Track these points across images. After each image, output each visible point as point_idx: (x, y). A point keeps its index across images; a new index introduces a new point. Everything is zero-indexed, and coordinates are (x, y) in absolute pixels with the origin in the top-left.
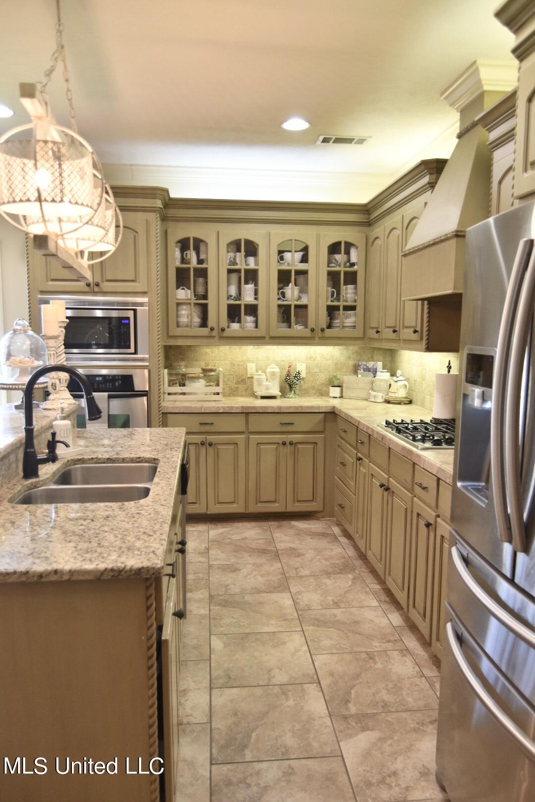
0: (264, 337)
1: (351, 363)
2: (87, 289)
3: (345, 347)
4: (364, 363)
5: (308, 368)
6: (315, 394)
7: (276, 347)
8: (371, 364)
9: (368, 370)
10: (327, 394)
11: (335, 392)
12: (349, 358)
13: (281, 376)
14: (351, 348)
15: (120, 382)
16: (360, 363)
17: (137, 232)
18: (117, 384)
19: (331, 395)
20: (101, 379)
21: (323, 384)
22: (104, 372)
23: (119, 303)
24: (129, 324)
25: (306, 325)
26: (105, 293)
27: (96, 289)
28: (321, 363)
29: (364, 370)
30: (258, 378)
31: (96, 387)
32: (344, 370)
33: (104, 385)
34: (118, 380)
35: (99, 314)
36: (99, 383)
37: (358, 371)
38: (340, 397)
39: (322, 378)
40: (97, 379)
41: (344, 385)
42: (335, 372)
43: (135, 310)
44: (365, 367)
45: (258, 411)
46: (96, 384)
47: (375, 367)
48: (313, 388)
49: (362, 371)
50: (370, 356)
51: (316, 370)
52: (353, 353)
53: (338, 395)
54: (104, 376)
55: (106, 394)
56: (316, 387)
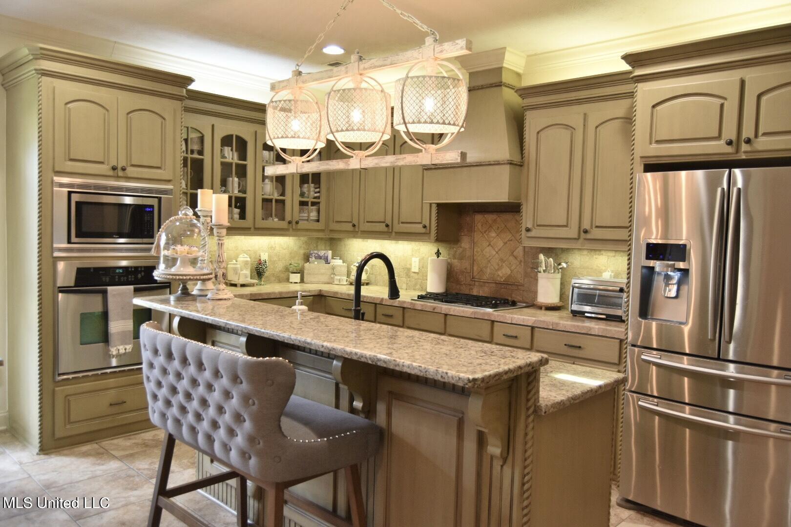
0: (250, 228)
1: (302, 252)
2: (111, 173)
3: (297, 238)
4: (316, 252)
5: (270, 256)
6: (275, 280)
7: (243, 237)
8: (322, 253)
9: (319, 257)
10: (287, 280)
11: (296, 278)
12: (300, 247)
13: (252, 264)
14: (302, 238)
15: (143, 274)
16: (312, 252)
17: (164, 119)
18: (139, 276)
19: (290, 281)
20: (121, 271)
21: (281, 271)
22: (124, 263)
23: (143, 190)
24: (152, 212)
26: (128, 179)
27: (121, 173)
28: (279, 252)
29: (316, 258)
30: (234, 267)
31: (117, 280)
32: (297, 258)
33: (125, 278)
34: (141, 272)
35: (128, 200)
36: (120, 275)
37: (310, 259)
38: (300, 283)
39: (280, 266)
40: (117, 271)
41: (306, 272)
42: (290, 260)
43: (160, 199)
44: (317, 255)
45: (264, 297)
46: (117, 277)
47: (326, 255)
48: (273, 275)
49: (314, 259)
50: (315, 245)
51: (275, 259)
52: (303, 243)
53: (299, 281)
54: (125, 268)
55: (132, 287)
56: (275, 274)
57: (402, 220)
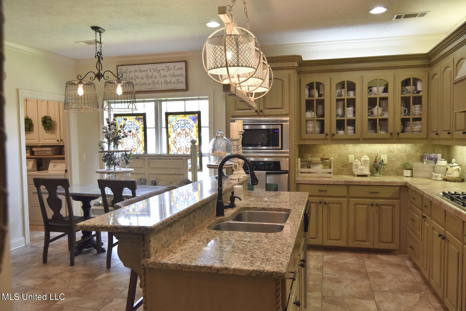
0: (360, 139)
1: (419, 154)
2: (256, 114)
3: (414, 144)
4: (428, 154)
5: (389, 158)
6: (394, 174)
7: (367, 145)
8: (433, 155)
9: (430, 159)
10: (402, 174)
11: (407, 173)
12: (417, 151)
13: (370, 163)
14: (419, 145)
15: (273, 165)
16: (425, 155)
17: (283, 81)
18: (271, 166)
19: (404, 175)
20: (262, 163)
21: (399, 168)
22: (266, 159)
23: (273, 121)
24: (278, 132)
25: (386, 131)
26: (265, 116)
27: (261, 114)
28: (397, 155)
29: (428, 159)
30: (356, 164)
31: (259, 168)
32: (414, 159)
33: (264, 167)
34: (271, 164)
35: (264, 127)
36: (261, 165)
37: (424, 160)
38: (411, 177)
39: (398, 164)
40: (260, 163)
41: (414, 169)
42: (407, 160)
43: (282, 125)
44: (429, 157)
45: (355, 184)
46: (259, 166)
47: (436, 157)
48: (392, 170)
49: (427, 160)
50: (432, 150)
51: (394, 159)
52: (420, 148)
53: (409, 175)
54: (264, 162)
55: (265, 172)
56: (394, 170)
57: (457, 129)
